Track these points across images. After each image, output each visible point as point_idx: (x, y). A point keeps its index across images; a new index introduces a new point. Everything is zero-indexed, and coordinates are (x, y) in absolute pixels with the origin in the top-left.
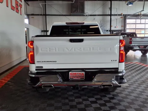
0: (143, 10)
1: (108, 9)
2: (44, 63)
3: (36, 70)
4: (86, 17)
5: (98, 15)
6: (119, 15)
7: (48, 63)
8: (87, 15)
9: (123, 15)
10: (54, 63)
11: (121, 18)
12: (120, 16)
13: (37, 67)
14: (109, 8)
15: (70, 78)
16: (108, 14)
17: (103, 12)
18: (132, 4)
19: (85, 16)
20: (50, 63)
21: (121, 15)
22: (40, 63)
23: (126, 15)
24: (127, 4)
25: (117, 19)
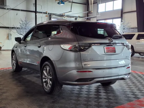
0: (71, 11)
6: (44, 13)
8: (8, 9)
9: (49, 13)
12: (45, 15)
14: (34, 4)
16: (32, 10)
18: (64, 3)
19: (5, 9)
21: (46, 13)
24: (58, 3)
25: (42, 18)
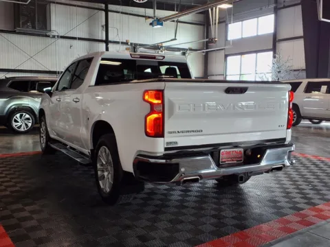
0: (175, 39)
1: (101, 28)
2: (181, 134)
3: (166, 149)
4: (53, 40)
5: (80, 39)
6: (123, 43)
7: (188, 134)
8: (54, 37)
9: (131, 44)
10: (198, 133)
11: (127, 49)
12: (125, 47)
13: (168, 143)
14: (103, 26)
15: (222, 162)
16: (100, 38)
17: (90, 34)
18: (162, 24)
19: (49, 36)
20: (192, 133)
21: (126, 43)
22: (174, 134)
23: (136, 45)
24: (151, 24)
